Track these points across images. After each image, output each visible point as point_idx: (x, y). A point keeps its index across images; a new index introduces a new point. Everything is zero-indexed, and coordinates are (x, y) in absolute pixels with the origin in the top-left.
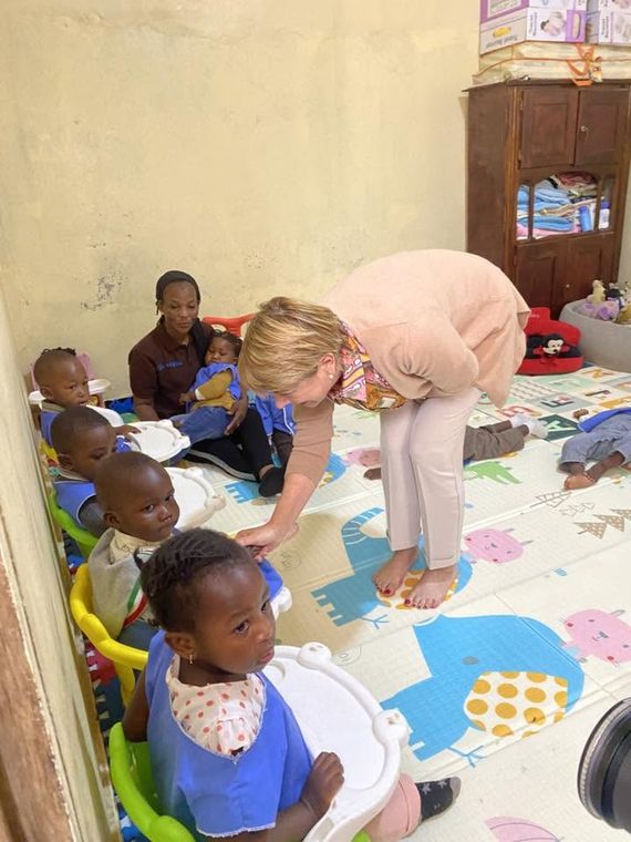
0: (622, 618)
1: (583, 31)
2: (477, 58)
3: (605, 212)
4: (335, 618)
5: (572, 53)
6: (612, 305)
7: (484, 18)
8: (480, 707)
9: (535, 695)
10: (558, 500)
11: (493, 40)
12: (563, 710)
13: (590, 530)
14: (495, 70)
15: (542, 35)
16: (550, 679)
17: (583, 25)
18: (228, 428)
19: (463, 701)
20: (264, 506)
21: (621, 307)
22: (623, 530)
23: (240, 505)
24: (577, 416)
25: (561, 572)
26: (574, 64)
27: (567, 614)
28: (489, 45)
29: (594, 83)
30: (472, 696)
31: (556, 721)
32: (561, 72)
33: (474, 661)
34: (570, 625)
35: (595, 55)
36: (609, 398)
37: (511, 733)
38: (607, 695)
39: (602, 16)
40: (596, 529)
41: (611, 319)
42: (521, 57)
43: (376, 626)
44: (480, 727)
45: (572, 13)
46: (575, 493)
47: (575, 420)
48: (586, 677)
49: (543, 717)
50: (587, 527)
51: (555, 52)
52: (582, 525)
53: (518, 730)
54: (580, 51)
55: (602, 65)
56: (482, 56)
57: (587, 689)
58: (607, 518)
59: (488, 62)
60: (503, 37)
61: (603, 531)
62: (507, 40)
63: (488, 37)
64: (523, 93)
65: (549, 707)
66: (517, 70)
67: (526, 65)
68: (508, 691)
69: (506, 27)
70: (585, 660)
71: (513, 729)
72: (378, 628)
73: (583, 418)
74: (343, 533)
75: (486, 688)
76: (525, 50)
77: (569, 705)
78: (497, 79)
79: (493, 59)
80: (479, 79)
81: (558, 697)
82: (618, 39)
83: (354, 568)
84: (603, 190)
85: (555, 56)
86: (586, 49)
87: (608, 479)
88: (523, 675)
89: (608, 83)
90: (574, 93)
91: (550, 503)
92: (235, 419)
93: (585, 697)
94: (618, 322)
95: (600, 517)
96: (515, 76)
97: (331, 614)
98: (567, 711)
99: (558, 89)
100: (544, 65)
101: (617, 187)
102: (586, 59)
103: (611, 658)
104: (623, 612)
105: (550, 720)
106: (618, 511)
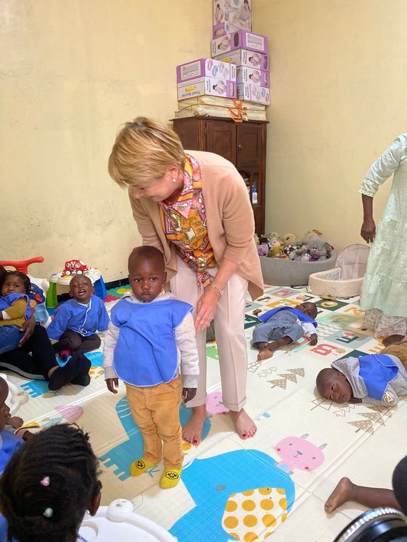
0: (307, 439)
1: (235, 92)
2: (177, 103)
3: (255, 194)
4: (119, 475)
5: (231, 104)
6: (264, 247)
7: (179, 80)
8: (233, 522)
9: (267, 505)
10: (255, 368)
11: (185, 93)
12: (286, 512)
13: (277, 385)
14: (188, 110)
15: (213, 92)
16: (274, 490)
17: (235, 90)
18: (21, 341)
19: (221, 521)
20: (55, 398)
21: (270, 248)
22: (296, 382)
23: (35, 399)
24: (256, 313)
25: (267, 415)
26: (232, 110)
27: (275, 443)
28: (183, 96)
29: (244, 121)
30: (227, 514)
31: (283, 521)
32: (225, 114)
33: (223, 487)
34: (279, 450)
35: (243, 107)
36: (271, 301)
37: (257, 537)
38: (309, 494)
39: (245, 86)
40: (280, 384)
41: (265, 255)
42: (203, 104)
43: (151, 475)
44: (235, 537)
45: (229, 82)
46: (264, 362)
47: (255, 316)
48: (295, 485)
49: (275, 520)
50: (275, 383)
51: (222, 103)
52: (272, 382)
53: (261, 534)
54: (235, 104)
55: (247, 112)
56: (179, 101)
57: (298, 493)
58: (286, 375)
59: (183, 105)
60: (193, 91)
61: (285, 384)
62: (194, 93)
63: (183, 91)
64: (206, 124)
65: (277, 512)
66: (202, 110)
67: (206, 108)
68: (249, 505)
69: (193, 86)
70: (292, 473)
71: (257, 534)
72: (152, 477)
73: (260, 314)
74: (117, 409)
75: (233, 507)
76: (205, 99)
77: (289, 507)
78: (190, 115)
79: (186, 103)
80: (179, 114)
81: (281, 502)
82: (254, 99)
83: (128, 435)
84: (253, 181)
85: (222, 105)
86: (238, 102)
87: (280, 351)
88: (256, 491)
89: (251, 122)
90: (233, 126)
91: (250, 370)
92: (26, 334)
93: (297, 500)
94: (269, 256)
95: (281, 375)
96: (200, 114)
97: (116, 472)
98: (288, 512)
99: (225, 123)
100: (216, 109)
101: (260, 179)
102: (238, 108)
103: (307, 468)
104: (307, 435)
105: (279, 521)
106: (291, 370)
